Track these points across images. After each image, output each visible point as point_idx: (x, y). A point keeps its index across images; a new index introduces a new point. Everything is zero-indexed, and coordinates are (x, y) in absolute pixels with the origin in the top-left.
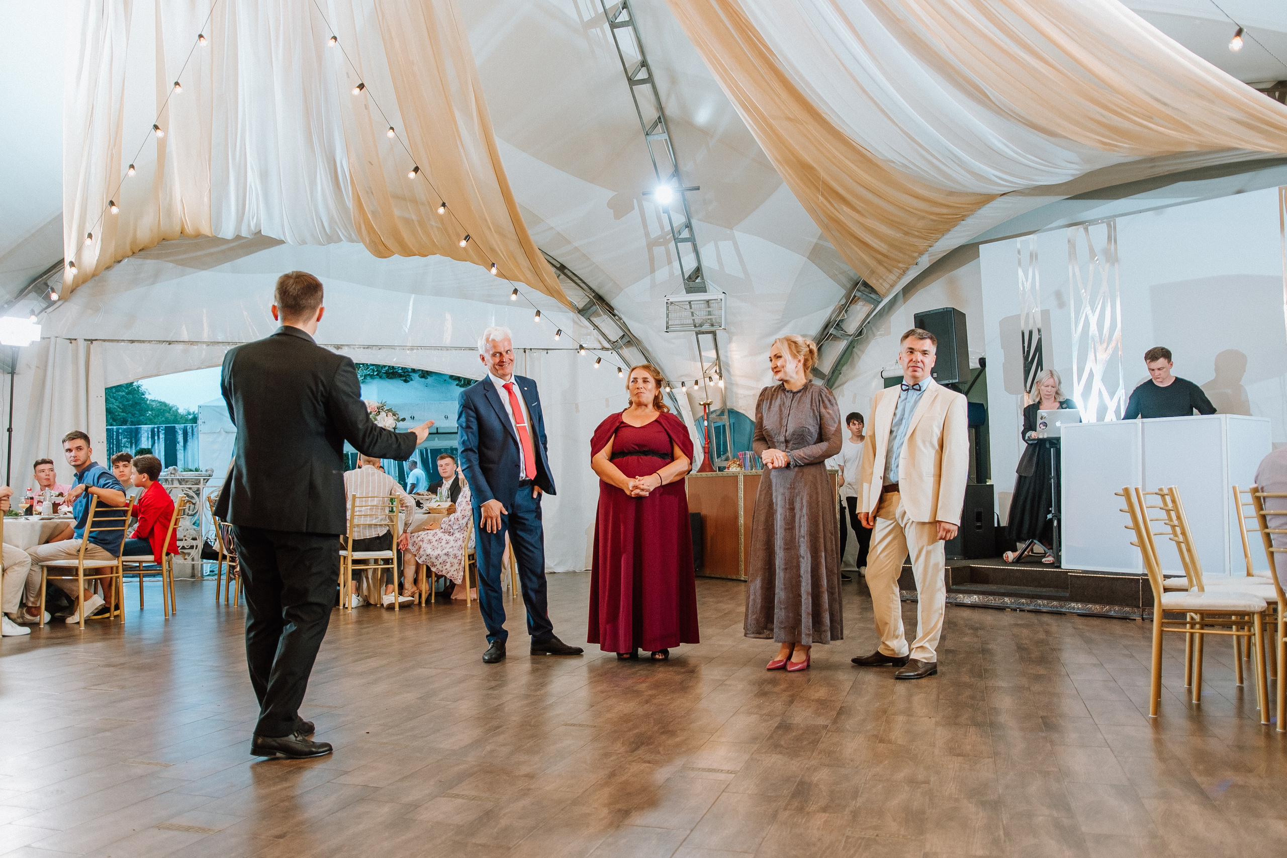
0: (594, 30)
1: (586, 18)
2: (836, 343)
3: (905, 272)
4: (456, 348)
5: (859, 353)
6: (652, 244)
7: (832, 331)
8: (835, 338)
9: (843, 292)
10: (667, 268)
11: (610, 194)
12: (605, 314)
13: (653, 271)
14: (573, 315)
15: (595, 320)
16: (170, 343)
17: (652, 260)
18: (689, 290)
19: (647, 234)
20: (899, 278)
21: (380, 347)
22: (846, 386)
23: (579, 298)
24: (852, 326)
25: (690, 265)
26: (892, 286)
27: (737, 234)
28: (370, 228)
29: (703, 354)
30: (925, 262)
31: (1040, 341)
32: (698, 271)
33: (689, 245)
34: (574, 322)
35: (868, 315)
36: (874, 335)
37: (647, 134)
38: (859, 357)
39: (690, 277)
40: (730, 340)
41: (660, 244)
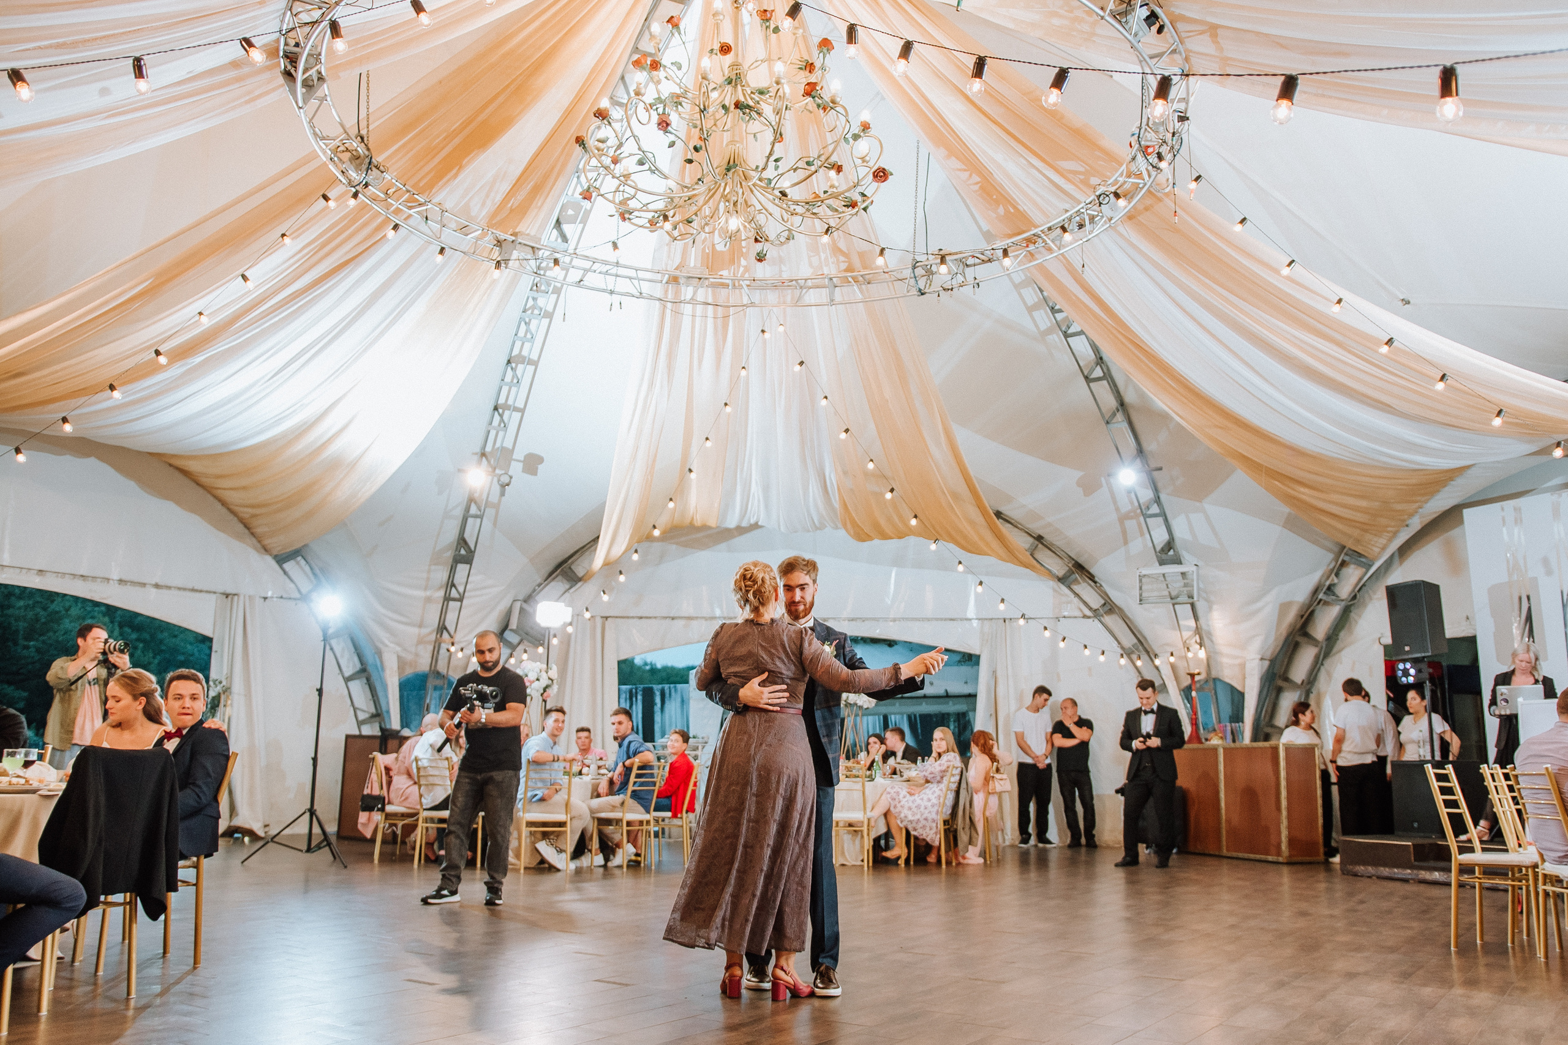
0: (1050, 337)
1: (1043, 327)
2: (1324, 607)
3: (1395, 534)
4: (937, 619)
5: (1356, 618)
6: (1123, 519)
7: (1321, 596)
8: (1326, 603)
9: (1331, 556)
10: (1140, 539)
11: (1078, 474)
12: (1085, 581)
13: (1126, 542)
14: (1053, 584)
15: (1075, 587)
16: (673, 619)
17: (1124, 532)
18: (1162, 563)
19: (1117, 509)
20: (1390, 540)
21: (864, 620)
22: (1343, 653)
23: (1059, 568)
24: (1345, 590)
25: (1160, 536)
26: (1384, 549)
27: (1208, 506)
28: (854, 524)
29: (1181, 622)
30: (1416, 524)
31: (1529, 609)
32: (1170, 545)
33: (1160, 520)
34: (1055, 590)
35: (1360, 579)
36: (1371, 599)
37: (1108, 423)
38: (1356, 622)
39: (1162, 550)
40: (1210, 608)
41: (1131, 518)
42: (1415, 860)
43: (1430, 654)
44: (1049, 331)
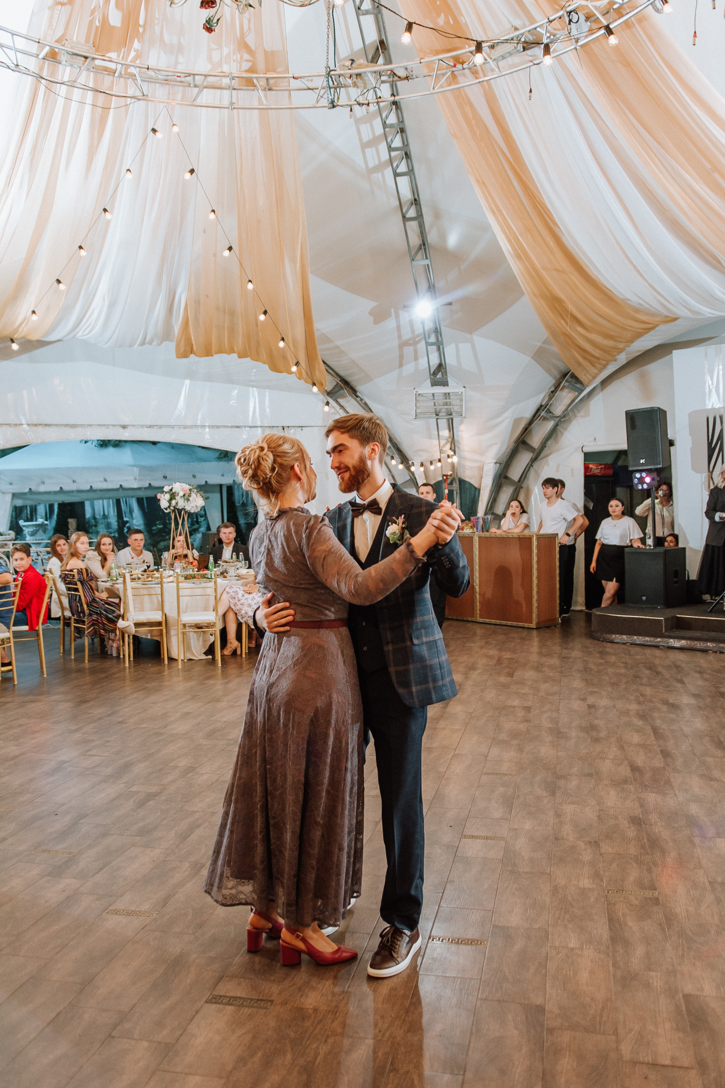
0: (376, 175)
1: (371, 164)
2: (545, 422)
3: (605, 366)
4: (227, 427)
5: (562, 430)
6: (403, 345)
7: (543, 413)
8: (545, 419)
9: (553, 381)
10: (413, 363)
11: (371, 304)
12: (350, 395)
13: (401, 365)
14: (323, 395)
15: (340, 400)
17: (401, 357)
18: (434, 384)
19: (400, 337)
20: (600, 371)
21: (160, 427)
22: (550, 457)
23: (330, 383)
24: (558, 410)
25: (435, 361)
26: (594, 378)
27: (478, 339)
29: (440, 433)
30: (622, 359)
31: (722, 431)
32: (441, 367)
33: (435, 348)
35: (573, 401)
36: (575, 416)
37: (413, 260)
38: (562, 434)
39: (434, 372)
40: (462, 422)
41: (410, 345)
42: (666, 631)
43: (661, 466)
44: (379, 168)
